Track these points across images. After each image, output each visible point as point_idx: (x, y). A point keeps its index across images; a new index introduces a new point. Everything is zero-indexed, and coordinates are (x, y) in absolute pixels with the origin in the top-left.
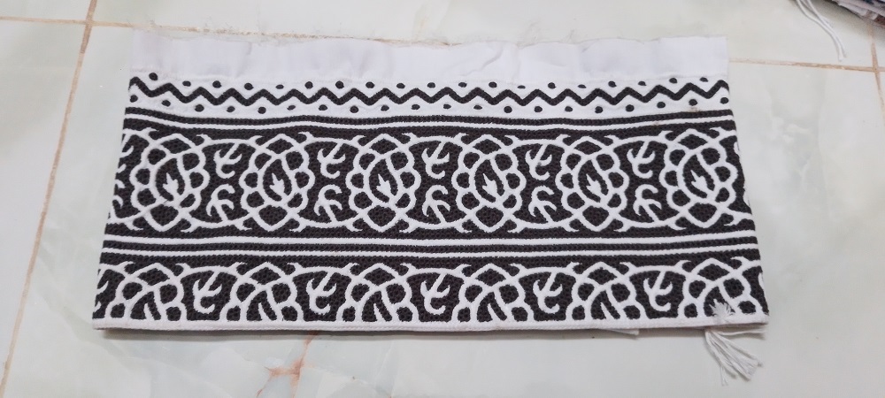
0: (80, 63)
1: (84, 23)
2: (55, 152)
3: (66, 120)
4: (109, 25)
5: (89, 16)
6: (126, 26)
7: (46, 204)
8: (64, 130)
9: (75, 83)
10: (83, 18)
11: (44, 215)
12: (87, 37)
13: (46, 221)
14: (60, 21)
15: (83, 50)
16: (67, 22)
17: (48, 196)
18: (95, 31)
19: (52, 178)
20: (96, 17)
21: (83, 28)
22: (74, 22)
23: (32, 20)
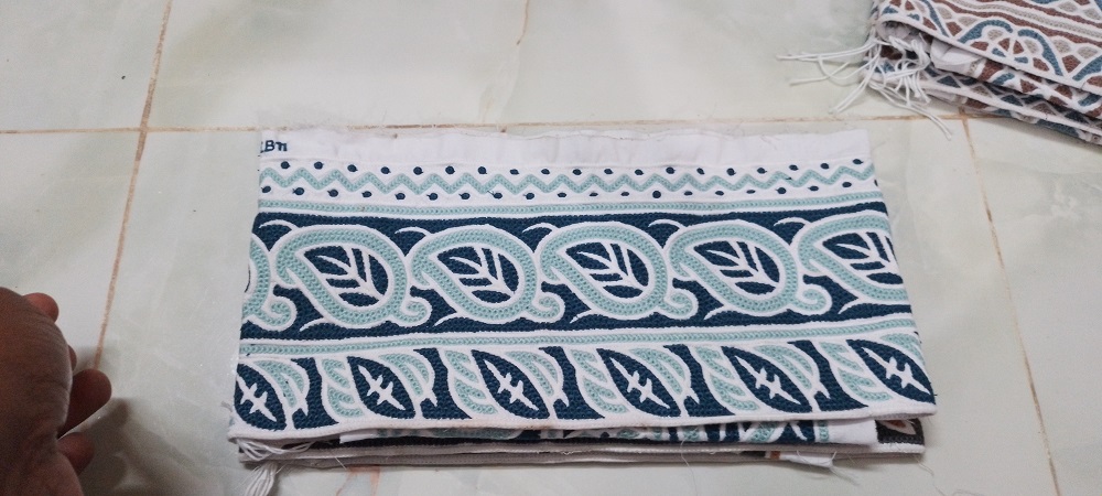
0: (136, 171)
1: (139, 130)
2: (113, 262)
3: (123, 229)
4: (164, 130)
5: (144, 123)
6: (182, 130)
7: (107, 315)
8: (122, 238)
9: (131, 191)
10: (138, 125)
11: (104, 326)
12: (142, 144)
13: (106, 333)
14: (113, 130)
15: (138, 157)
16: (121, 130)
17: (108, 307)
18: (150, 136)
19: (112, 289)
20: (151, 123)
21: (137, 135)
22: (128, 129)
23: (84, 131)
